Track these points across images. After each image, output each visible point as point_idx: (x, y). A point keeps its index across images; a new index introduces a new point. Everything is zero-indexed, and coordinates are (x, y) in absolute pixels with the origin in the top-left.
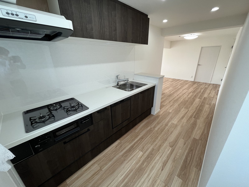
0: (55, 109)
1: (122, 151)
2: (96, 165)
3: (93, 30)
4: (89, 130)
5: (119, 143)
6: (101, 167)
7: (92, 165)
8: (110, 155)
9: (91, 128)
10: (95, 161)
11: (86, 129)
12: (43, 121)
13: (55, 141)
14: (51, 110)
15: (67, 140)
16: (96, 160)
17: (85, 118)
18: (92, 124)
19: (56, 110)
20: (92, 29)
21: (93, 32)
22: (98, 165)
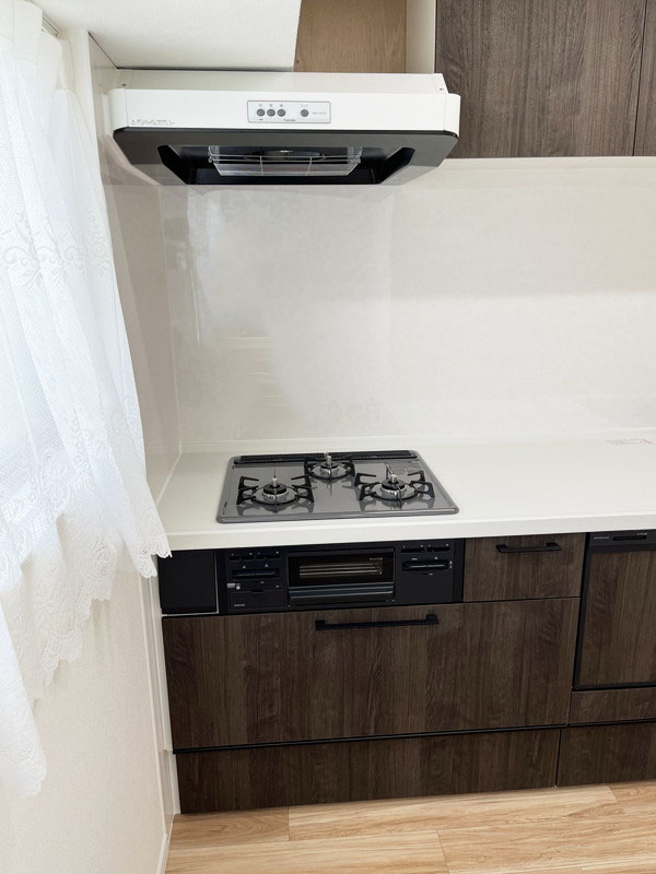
0: (326, 476)
1: (603, 854)
2: (429, 834)
3: (577, 111)
4: (432, 620)
5: (604, 808)
6: (447, 858)
7: (412, 821)
8: (524, 835)
9: (450, 615)
10: (431, 813)
11: (421, 611)
12: (274, 504)
13: (289, 598)
14: (312, 474)
15: (332, 616)
16: (439, 813)
17: (429, 550)
18: (458, 598)
19: (330, 480)
20: (574, 106)
21: (578, 117)
22: (442, 839)
